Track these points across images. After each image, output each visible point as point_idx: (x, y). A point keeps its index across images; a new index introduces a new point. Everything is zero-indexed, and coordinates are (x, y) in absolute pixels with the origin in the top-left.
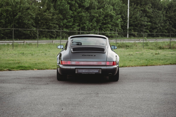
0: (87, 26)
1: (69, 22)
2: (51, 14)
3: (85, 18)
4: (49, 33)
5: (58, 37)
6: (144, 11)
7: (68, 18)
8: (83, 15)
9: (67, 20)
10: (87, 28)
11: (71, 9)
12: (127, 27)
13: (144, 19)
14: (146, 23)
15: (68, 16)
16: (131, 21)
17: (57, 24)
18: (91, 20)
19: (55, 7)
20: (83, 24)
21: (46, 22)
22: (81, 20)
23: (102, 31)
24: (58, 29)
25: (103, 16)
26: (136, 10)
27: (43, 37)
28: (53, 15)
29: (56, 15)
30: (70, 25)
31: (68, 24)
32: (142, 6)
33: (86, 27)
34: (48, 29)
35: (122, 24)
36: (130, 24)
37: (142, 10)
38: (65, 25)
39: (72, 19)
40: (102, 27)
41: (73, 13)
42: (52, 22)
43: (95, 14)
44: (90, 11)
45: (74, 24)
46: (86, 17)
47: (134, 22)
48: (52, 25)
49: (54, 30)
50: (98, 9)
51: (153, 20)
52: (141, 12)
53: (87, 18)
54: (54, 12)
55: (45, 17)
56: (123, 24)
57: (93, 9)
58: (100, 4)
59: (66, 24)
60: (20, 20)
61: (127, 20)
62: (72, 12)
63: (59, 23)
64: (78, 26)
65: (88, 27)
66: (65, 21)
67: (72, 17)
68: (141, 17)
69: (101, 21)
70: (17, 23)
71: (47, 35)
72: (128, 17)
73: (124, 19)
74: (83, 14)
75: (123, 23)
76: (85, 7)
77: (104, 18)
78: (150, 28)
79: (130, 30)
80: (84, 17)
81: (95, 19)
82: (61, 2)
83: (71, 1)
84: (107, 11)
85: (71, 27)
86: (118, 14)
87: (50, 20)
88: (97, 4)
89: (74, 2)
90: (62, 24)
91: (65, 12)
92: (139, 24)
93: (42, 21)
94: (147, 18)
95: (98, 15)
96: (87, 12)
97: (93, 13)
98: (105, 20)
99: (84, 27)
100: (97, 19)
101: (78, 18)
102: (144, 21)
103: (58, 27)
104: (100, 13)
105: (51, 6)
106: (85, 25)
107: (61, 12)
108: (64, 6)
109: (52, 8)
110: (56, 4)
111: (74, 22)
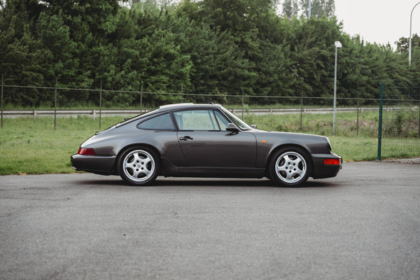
0: (111, 76)
1: (69, 67)
2: (25, 47)
3: (106, 58)
4: (22, 94)
5: (41, 102)
6: (243, 45)
7: (66, 57)
8: (101, 50)
9: (63, 61)
10: (111, 83)
11: (71, 37)
13: (243, 63)
14: (247, 72)
15: (65, 52)
17: (39, 71)
18: (120, 65)
19: (33, 30)
20: (101, 72)
21: (13, 67)
22: (96, 61)
23: (147, 89)
24: (43, 82)
25: (149, 55)
26: (227, 42)
27: (7, 102)
28: (31, 51)
29: (37, 50)
30: (70, 74)
31: (65, 72)
32: (238, 32)
33: (110, 79)
34: (18, 82)
35: (193, 74)
37: (237, 43)
38: (60, 75)
39: (76, 61)
40: (148, 79)
41: (78, 47)
42: (28, 67)
43: (131, 50)
44: (119, 43)
45: (81, 73)
46: (108, 56)
47: (220, 69)
48: (28, 73)
49: (34, 87)
50: (137, 39)
51: (263, 66)
52: (237, 46)
53: (110, 58)
54: (33, 44)
55: (10, 55)
57: (125, 37)
58: (142, 27)
59: (61, 73)
62: (75, 44)
63: (45, 69)
64: (89, 77)
65: (113, 80)
66: (59, 65)
67: (75, 55)
68: (235, 59)
69: (144, 67)
71: (16, 98)
74: (102, 48)
75: (194, 70)
76: (106, 33)
77: (151, 60)
78: (255, 84)
80: (103, 56)
81: (130, 60)
82: (49, 21)
83: (72, 17)
84: (158, 44)
85: (72, 79)
86: (184, 52)
87: (23, 61)
88: (137, 27)
89: (79, 20)
90: (52, 72)
91: (58, 44)
92: (230, 73)
93: (4, 64)
94: (248, 60)
95: (137, 53)
96: (111, 45)
97: (126, 47)
98: (153, 65)
99: (105, 79)
100: (135, 62)
101: (89, 58)
102: (243, 69)
103: (44, 79)
104: (143, 47)
105: (24, 29)
106: (105, 73)
107: (49, 42)
108: (57, 29)
109: (28, 34)
110: (37, 24)
111: (80, 67)
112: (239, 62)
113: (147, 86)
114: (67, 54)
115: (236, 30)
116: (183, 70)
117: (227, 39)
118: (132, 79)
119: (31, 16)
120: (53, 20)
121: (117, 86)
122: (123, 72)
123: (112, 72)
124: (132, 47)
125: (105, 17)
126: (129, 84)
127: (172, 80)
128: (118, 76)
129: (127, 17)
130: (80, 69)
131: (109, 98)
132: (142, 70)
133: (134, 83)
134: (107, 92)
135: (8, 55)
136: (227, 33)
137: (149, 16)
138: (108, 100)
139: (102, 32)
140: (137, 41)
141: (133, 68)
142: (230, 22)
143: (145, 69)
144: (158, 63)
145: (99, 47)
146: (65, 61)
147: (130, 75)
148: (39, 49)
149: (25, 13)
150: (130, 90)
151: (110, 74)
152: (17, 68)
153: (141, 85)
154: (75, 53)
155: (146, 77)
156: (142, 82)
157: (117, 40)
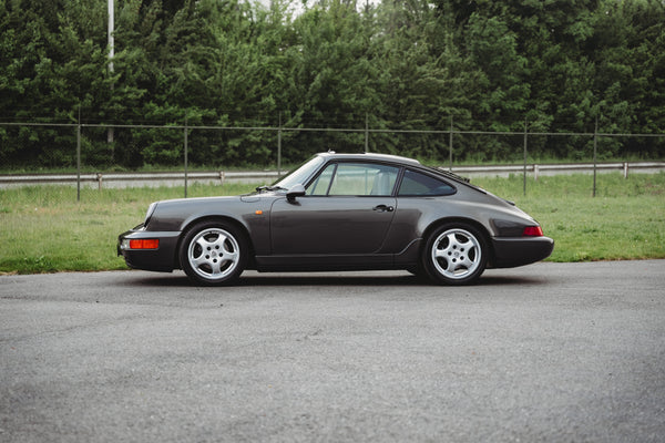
0: (583, 109)
1: (514, 97)
2: (442, 70)
3: (576, 81)
4: (437, 142)
5: (469, 154)
7: (510, 81)
8: (567, 69)
9: (505, 88)
10: (584, 120)
11: (520, 50)
15: (509, 74)
17: (466, 106)
18: (600, 90)
19: (460, 42)
20: (566, 103)
21: (424, 101)
22: (559, 86)
23: (645, 128)
24: (470, 123)
25: (649, 73)
28: (452, 75)
29: (462, 73)
30: (516, 107)
31: (508, 106)
33: (582, 114)
34: (431, 124)
38: (498, 111)
39: (526, 87)
40: (646, 112)
41: (530, 66)
42: (448, 100)
43: (618, 66)
44: (599, 55)
45: (533, 106)
46: (578, 77)
48: (447, 110)
50: (630, 47)
53: (583, 80)
54: (458, 63)
55: (420, 83)
57: (610, 46)
58: (639, 27)
59: (500, 107)
60: (331, 96)
62: (525, 60)
63: (474, 102)
64: (547, 112)
65: (587, 114)
66: (498, 94)
67: (525, 78)
69: (640, 93)
70: (319, 106)
71: (429, 148)
74: (569, 64)
76: (577, 40)
77: (651, 80)
80: (571, 77)
81: (617, 84)
82: (485, 26)
83: (523, 18)
85: (519, 115)
87: (439, 91)
88: (629, 28)
89: (534, 23)
90: (485, 105)
91: (497, 61)
93: (410, 97)
95: (629, 69)
96: (584, 59)
97: (611, 61)
98: (655, 89)
99: (573, 114)
100: (626, 84)
101: (548, 82)
103: (473, 118)
104: (639, 61)
105: (446, 41)
106: (574, 105)
107: (483, 59)
108: (496, 39)
109: (450, 48)
110: (466, 32)
111: (532, 97)
113: (643, 123)
114: (511, 77)
118: (620, 114)
119: (458, 20)
120: (491, 24)
121: (593, 124)
122: (603, 102)
123: (586, 102)
124: (621, 61)
125: (574, 14)
126: (613, 121)
128: (596, 108)
129: (620, 12)
130: (531, 101)
131: (580, 145)
132: (636, 98)
133: (621, 120)
134: (577, 136)
135: (417, 82)
138: (579, 148)
139: (570, 38)
140: (628, 51)
141: (624, 95)
143: (642, 96)
145: (565, 62)
146: (507, 88)
147: (617, 107)
148: (466, 70)
149: (450, 16)
150: (615, 132)
151: (582, 105)
152: (430, 103)
153: (634, 122)
154: (524, 75)
155: (642, 110)
156: (635, 117)
157: (596, 51)
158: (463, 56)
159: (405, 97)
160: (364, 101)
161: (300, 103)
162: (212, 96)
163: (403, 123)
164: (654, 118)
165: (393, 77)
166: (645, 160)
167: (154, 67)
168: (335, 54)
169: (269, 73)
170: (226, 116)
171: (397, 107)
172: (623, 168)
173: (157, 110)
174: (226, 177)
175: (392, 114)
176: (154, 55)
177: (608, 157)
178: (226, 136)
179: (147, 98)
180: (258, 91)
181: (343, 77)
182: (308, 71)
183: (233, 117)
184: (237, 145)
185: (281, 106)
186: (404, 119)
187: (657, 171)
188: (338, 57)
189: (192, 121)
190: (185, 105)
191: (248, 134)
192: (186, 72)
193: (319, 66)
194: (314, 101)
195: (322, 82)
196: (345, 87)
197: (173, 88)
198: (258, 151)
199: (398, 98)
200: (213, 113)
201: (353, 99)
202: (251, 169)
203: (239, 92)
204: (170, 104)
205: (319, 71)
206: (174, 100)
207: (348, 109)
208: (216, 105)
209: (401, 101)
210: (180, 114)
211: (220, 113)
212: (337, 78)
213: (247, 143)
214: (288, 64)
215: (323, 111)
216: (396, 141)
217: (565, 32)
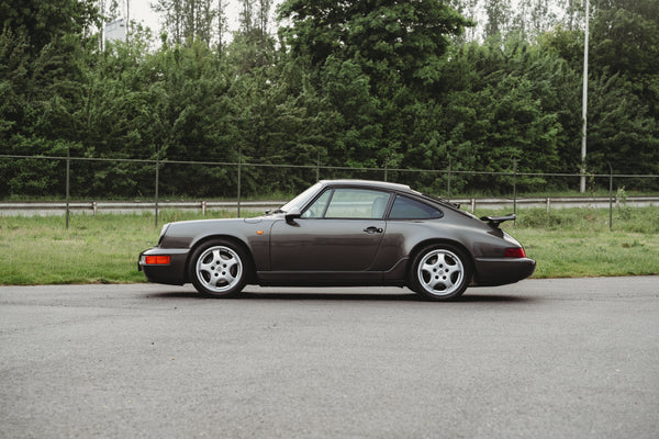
0: (431, 148)
1: (367, 135)
2: (301, 109)
3: (423, 122)
6: (646, 95)
7: (364, 120)
8: (416, 110)
9: (359, 128)
10: (432, 158)
11: (373, 92)
12: (580, 151)
13: (644, 124)
14: (651, 138)
15: (362, 114)
16: (595, 130)
17: (322, 143)
18: (446, 131)
19: (316, 83)
20: (415, 143)
21: (283, 138)
22: (409, 126)
23: (488, 167)
24: (327, 159)
25: (492, 116)
26: (618, 92)
27: (274, 189)
28: (310, 114)
29: (320, 112)
30: (369, 145)
31: (361, 144)
32: (639, 75)
33: (429, 153)
34: (290, 160)
35: (563, 145)
36: (592, 143)
37: (637, 92)
38: (352, 148)
39: (379, 126)
40: (489, 153)
41: (382, 107)
42: (305, 138)
43: (463, 109)
44: (445, 97)
45: (385, 145)
46: (426, 118)
47: (608, 135)
48: (305, 146)
49: (313, 166)
50: (474, 90)
52: (636, 97)
53: (430, 121)
54: (315, 103)
55: (280, 121)
56: (565, 142)
57: (455, 89)
58: (482, 72)
59: (354, 145)
60: (195, 131)
61: (582, 127)
62: (377, 101)
63: (330, 139)
64: (398, 151)
65: (434, 153)
66: (352, 133)
67: (377, 118)
68: (632, 118)
69: (483, 134)
70: (182, 141)
71: (288, 183)
72: (585, 117)
73: (570, 124)
74: (418, 105)
75: (564, 138)
76: (425, 84)
77: (494, 122)
79: (591, 163)
80: (419, 118)
81: (462, 125)
82: (340, 68)
83: (374, 61)
84: (506, 98)
85: (372, 153)
86: (547, 109)
87: (298, 128)
88: (473, 73)
89: (385, 67)
90: (340, 143)
91: (351, 102)
92: (623, 141)
93: (270, 134)
94: (653, 119)
95: (472, 112)
96: (431, 101)
97: (456, 104)
98: (498, 131)
99: (421, 153)
100: (470, 126)
101: (399, 122)
102: (645, 133)
103: (329, 155)
104: (482, 104)
105: (303, 81)
106: (422, 144)
107: (339, 99)
108: (351, 80)
109: (307, 88)
110: (321, 73)
111: (384, 136)
112: (638, 124)
113: (487, 163)
114: (365, 117)
115: (635, 72)
116: (546, 136)
117: (620, 87)
118: (464, 153)
119: (314, 61)
120: (346, 66)
121: (440, 162)
122: (450, 142)
123: (433, 141)
124: (466, 104)
125: (423, 59)
126: (458, 160)
127: (528, 153)
128: (443, 147)
129: (465, 58)
130: (383, 140)
132: (480, 139)
133: (465, 159)
134: (424, 172)
135: (276, 120)
136: (620, 76)
137: (496, 56)
138: (427, 186)
139: (419, 81)
140: (473, 95)
141: (467, 136)
142: (625, 60)
143: (485, 138)
144: (506, 128)
145: (414, 103)
146: (362, 127)
147: (461, 147)
148: (322, 110)
149: (307, 58)
150: (460, 170)
151: (430, 144)
152: (289, 140)
153: (477, 161)
154: (377, 115)
155: (485, 150)
156: (479, 157)
157: (443, 94)
158: (320, 95)
159: (264, 133)
160: (226, 138)
161: (164, 137)
162: (79, 129)
163: (262, 158)
164: (496, 159)
165: (253, 115)
166: (488, 196)
167: (22, 101)
168: (198, 92)
169: (134, 108)
170: (93, 148)
171: (257, 144)
172: (470, 204)
173: (25, 142)
174: (98, 208)
175: (252, 149)
176: (21, 87)
177: (454, 194)
178: (93, 167)
179: (15, 130)
180: (123, 125)
181: (207, 114)
182: (172, 107)
183: (100, 149)
184: (103, 177)
185: (146, 140)
186: (264, 154)
187: (501, 207)
188: (201, 95)
189: (59, 153)
190: (52, 137)
191: (113, 166)
192: (54, 105)
193: (183, 103)
194: (179, 136)
195: (187, 118)
196: (209, 123)
197: (40, 121)
198: (125, 183)
199: (258, 134)
200: (80, 145)
201: (216, 135)
202: (118, 200)
203: (105, 125)
204: (37, 136)
205: (183, 107)
206: (40, 132)
207: (211, 144)
208: (83, 137)
209: (261, 137)
210: (47, 146)
211: (87, 145)
212: (200, 114)
213: (113, 175)
214: (152, 100)
215: (186, 145)
216: (256, 176)
217: (415, 76)
